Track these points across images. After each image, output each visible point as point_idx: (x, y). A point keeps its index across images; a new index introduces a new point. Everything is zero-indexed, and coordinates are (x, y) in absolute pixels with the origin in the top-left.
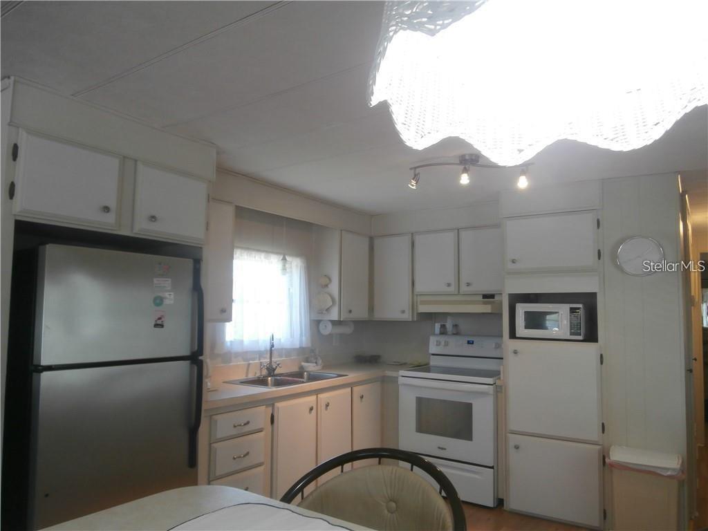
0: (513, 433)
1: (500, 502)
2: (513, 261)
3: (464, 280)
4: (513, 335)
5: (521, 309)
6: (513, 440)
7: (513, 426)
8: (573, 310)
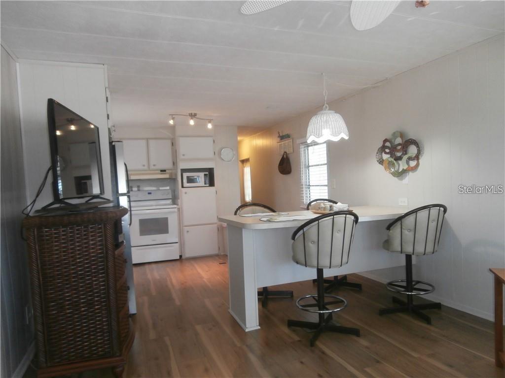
0: (186, 226)
1: (181, 256)
2: (184, 155)
3: (152, 163)
4: (183, 187)
5: (185, 175)
6: (186, 229)
7: (186, 223)
8: (205, 175)
